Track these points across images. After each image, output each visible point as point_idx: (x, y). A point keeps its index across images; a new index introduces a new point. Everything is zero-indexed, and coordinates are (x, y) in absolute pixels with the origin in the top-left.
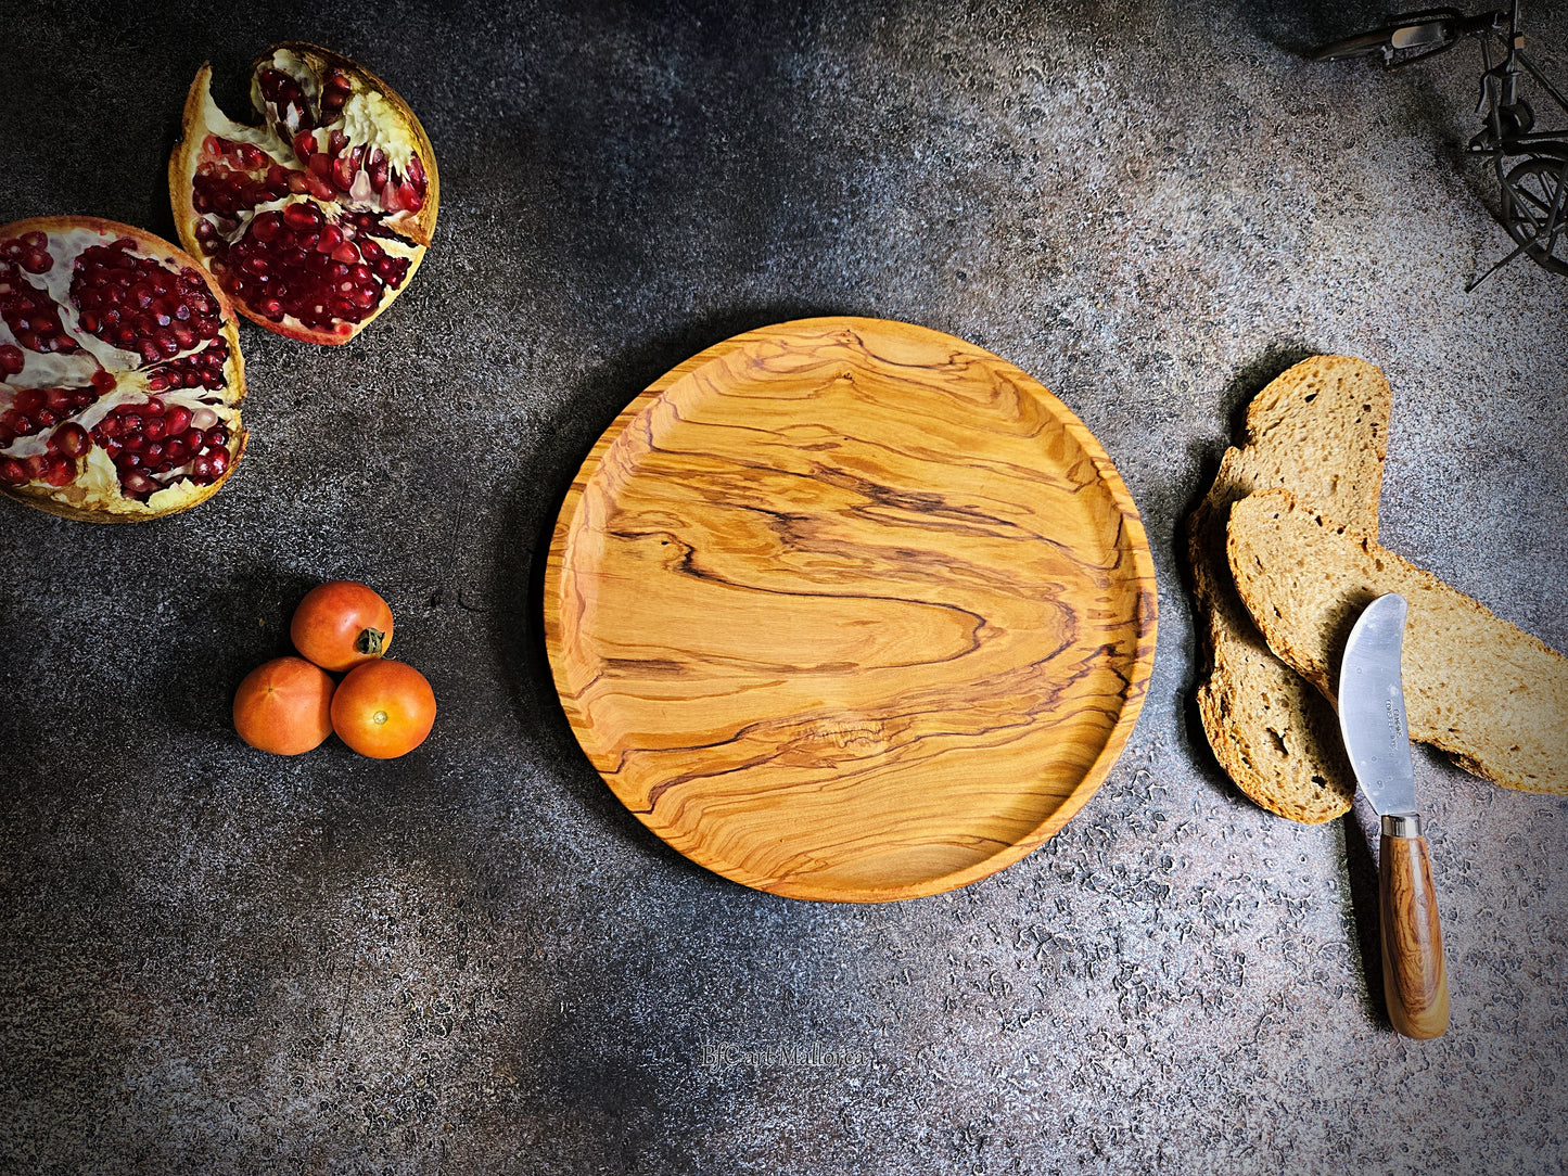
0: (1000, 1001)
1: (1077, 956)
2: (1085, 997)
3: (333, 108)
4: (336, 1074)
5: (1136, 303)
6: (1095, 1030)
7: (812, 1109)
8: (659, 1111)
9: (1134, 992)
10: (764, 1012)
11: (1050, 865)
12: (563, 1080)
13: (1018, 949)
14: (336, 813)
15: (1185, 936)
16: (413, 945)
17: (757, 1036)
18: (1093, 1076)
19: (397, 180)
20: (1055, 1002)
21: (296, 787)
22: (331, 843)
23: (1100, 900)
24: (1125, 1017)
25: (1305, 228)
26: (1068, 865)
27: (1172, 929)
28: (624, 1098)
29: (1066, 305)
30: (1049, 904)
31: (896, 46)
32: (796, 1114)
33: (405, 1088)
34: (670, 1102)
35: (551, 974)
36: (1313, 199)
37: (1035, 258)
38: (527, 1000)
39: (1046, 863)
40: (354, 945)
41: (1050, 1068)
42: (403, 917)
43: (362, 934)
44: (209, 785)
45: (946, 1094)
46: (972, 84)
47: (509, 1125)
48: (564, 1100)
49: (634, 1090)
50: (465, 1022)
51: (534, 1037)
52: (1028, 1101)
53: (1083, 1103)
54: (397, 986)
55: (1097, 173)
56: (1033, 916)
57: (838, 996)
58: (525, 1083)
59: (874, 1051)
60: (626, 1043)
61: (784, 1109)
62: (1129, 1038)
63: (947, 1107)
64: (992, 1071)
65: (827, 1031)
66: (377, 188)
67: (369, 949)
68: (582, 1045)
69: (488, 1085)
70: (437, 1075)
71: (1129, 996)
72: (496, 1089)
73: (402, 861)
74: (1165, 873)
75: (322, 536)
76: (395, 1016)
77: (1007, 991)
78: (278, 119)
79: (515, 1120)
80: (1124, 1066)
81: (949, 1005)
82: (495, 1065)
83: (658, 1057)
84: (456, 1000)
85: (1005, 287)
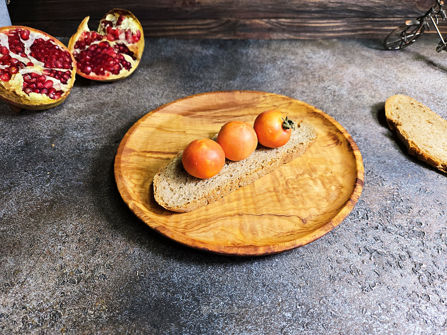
0: (358, 277)
1: (390, 259)
2: (400, 277)
3: (119, 23)
4: (15, 300)
5: (350, 86)
6: (411, 292)
7: (265, 328)
8: (180, 326)
9: (424, 275)
10: (238, 279)
11: (367, 224)
12: (131, 309)
13: (361, 255)
14: (58, 199)
15: (440, 251)
16: (73, 246)
17: (235, 290)
18: (418, 315)
19: (133, 34)
20: (386, 277)
21: (45, 190)
22: (52, 208)
23: (394, 237)
24: (425, 287)
25: (396, 75)
26: (375, 224)
27: (432, 249)
28: (162, 318)
29: (329, 87)
30: (370, 238)
31: (271, 49)
32: (257, 330)
33: (47, 309)
34: (187, 322)
35: (135, 259)
36: (396, 70)
37: (317, 79)
38: (121, 270)
39: (365, 223)
40: (46, 245)
41: (393, 310)
42: (72, 235)
43: (52, 241)
44: (10, 188)
45: (340, 322)
46: (292, 53)
47: (97, 331)
48: (130, 319)
49: (168, 315)
50: (88, 278)
51: (121, 287)
52: (386, 327)
53: (417, 329)
54: (60, 261)
55: (331, 66)
56: (364, 242)
57: (275, 273)
58: (111, 308)
59: (297, 299)
60: (167, 291)
61: (250, 327)
62: (430, 296)
63: (341, 330)
64: (362, 311)
65: (271, 289)
66: (127, 38)
67: (53, 246)
68: (145, 291)
69: (91, 309)
70: (66, 303)
71: (422, 276)
72: (95, 311)
73: (79, 215)
74: (420, 227)
75: (83, 127)
76: (54, 274)
77: (360, 273)
78: (104, 27)
79: (101, 328)
80: (432, 311)
81: (332, 279)
82: (98, 299)
83: (183, 299)
84: (86, 268)
85: (309, 83)
